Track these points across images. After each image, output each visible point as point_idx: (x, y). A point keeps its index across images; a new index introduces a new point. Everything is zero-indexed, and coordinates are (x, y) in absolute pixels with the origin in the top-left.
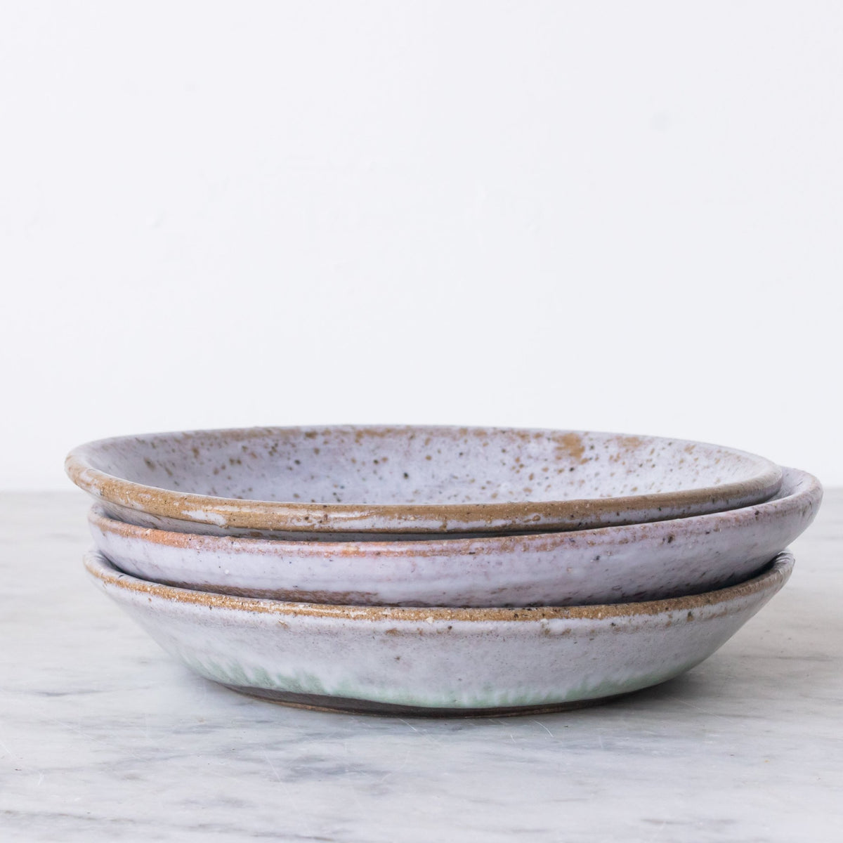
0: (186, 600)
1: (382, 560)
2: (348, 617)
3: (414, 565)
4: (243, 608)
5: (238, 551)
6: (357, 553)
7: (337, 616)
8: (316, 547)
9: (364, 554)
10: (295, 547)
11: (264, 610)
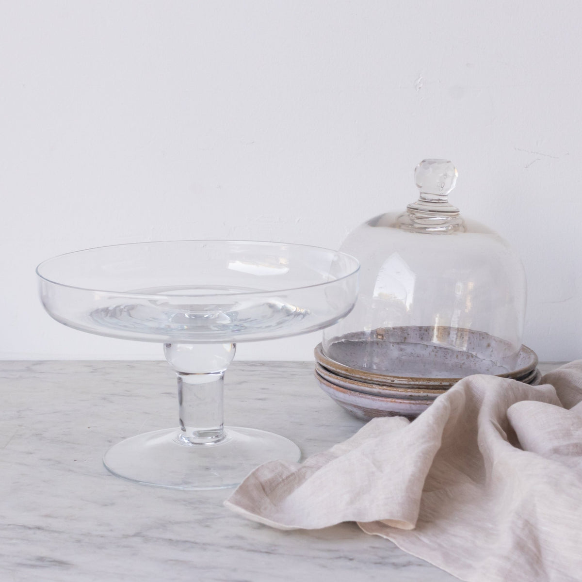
0: (351, 383)
1: (401, 404)
2: (398, 391)
3: (411, 407)
4: (368, 387)
5: (361, 397)
6: (395, 402)
7: (395, 390)
8: (383, 399)
9: (397, 402)
10: (377, 398)
11: (373, 388)
